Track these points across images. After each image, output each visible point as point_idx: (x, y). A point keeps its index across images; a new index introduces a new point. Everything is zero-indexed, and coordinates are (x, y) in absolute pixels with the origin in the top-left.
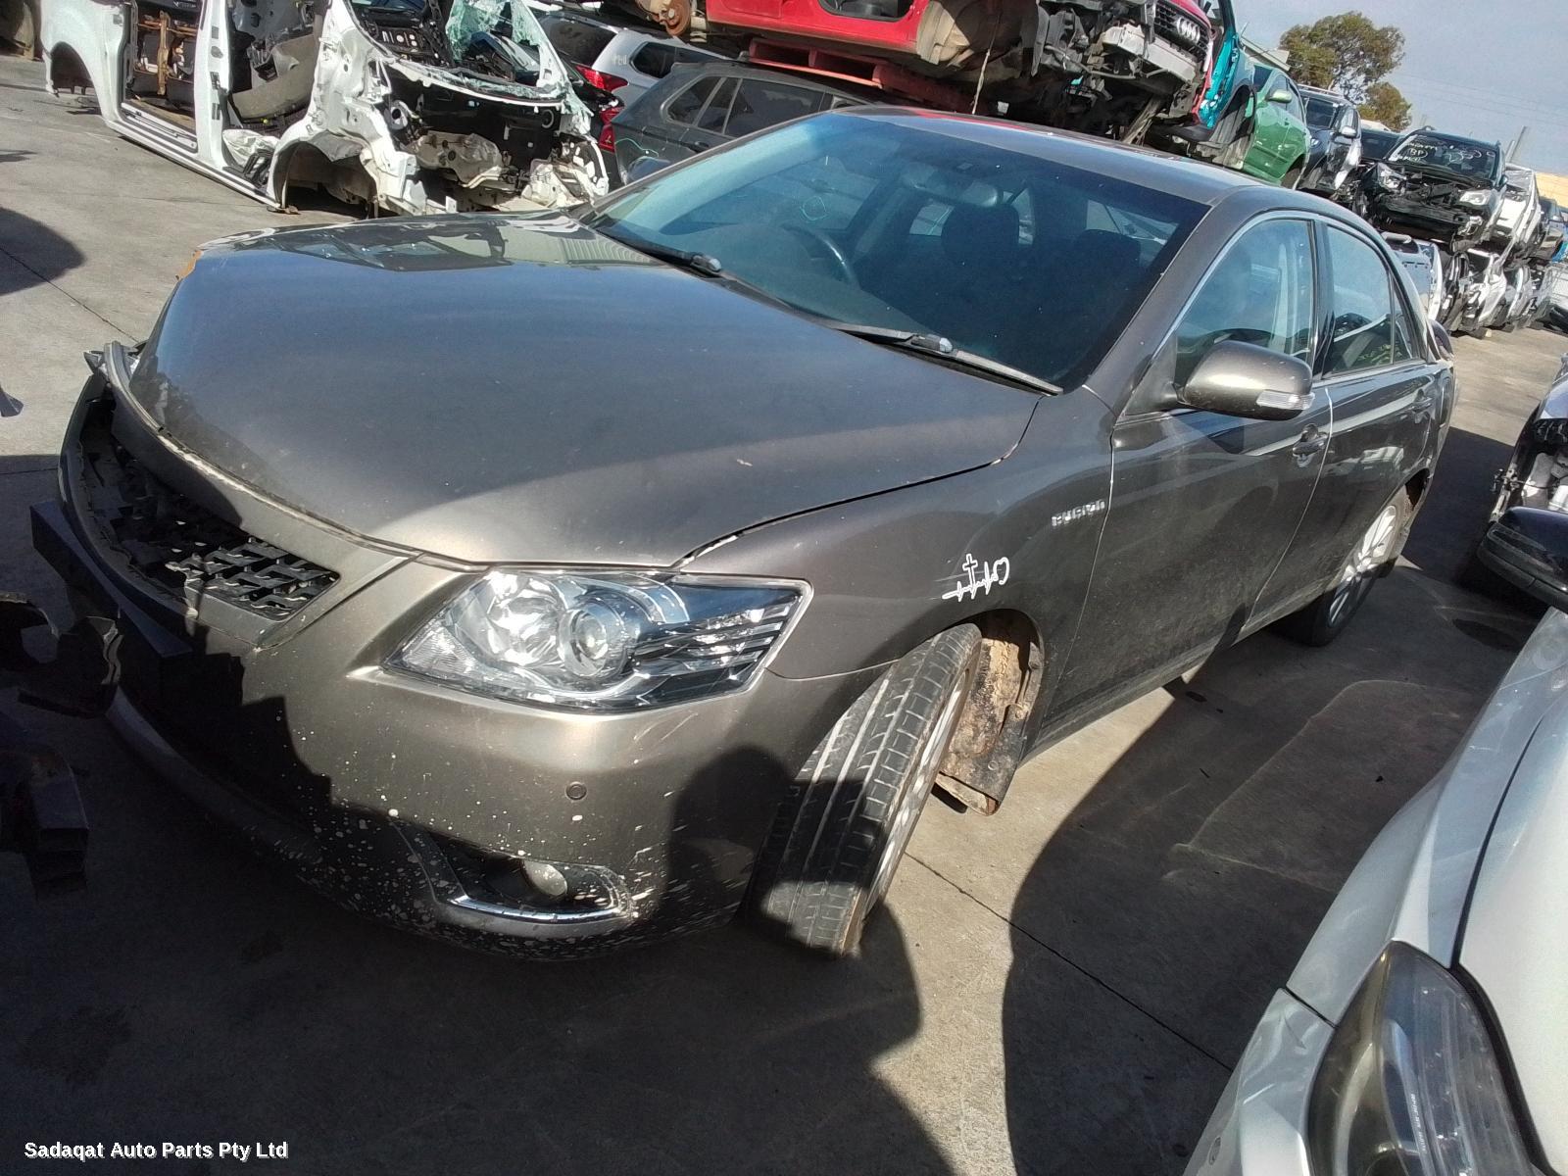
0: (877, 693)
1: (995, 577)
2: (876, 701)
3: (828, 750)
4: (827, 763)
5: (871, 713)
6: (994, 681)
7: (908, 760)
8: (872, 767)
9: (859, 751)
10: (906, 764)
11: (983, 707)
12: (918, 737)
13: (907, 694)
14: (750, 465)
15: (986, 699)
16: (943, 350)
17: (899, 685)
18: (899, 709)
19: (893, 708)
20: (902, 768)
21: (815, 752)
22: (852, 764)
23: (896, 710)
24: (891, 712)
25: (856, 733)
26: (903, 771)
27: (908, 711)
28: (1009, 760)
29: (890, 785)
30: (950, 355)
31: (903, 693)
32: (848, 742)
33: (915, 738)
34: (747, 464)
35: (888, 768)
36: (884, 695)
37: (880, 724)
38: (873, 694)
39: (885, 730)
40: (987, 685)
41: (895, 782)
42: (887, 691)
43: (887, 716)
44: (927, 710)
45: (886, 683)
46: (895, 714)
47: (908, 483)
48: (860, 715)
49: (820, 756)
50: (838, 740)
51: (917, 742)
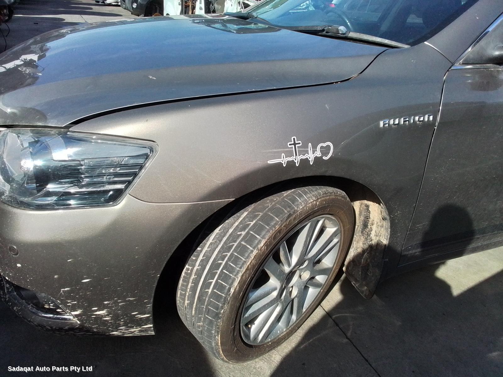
0: (237, 219)
1: (318, 154)
2: (237, 224)
3: (206, 249)
4: (203, 257)
5: (231, 231)
6: (372, 225)
7: (245, 262)
8: (224, 263)
9: (219, 252)
10: (243, 264)
11: (366, 239)
12: (254, 248)
13: (254, 221)
14: (155, 79)
15: (369, 235)
16: (341, 33)
17: (252, 217)
18: (247, 230)
19: (243, 229)
20: (240, 266)
21: (199, 249)
22: (215, 259)
23: (244, 231)
24: (241, 231)
25: (220, 241)
26: (241, 268)
27: (251, 232)
28: (377, 271)
29: (231, 275)
30: (346, 35)
31: (252, 221)
32: (215, 246)
33: (251, 249)
34: (154, 78)
35: (232, 264)
36: (241, 221)
37: (233, 237)
38: (235, 219)
39: (235, 242)
40: (369, 227)
41: (234, 274)
42: (244, 219)
43: (238, 233)
44: (263, 233)
45: (246, 214)
46: (243, 233)
47: (254, 90)
48: (225, 231)
49: (201, 251)
50: (211, 244)
51: (252, 251)
